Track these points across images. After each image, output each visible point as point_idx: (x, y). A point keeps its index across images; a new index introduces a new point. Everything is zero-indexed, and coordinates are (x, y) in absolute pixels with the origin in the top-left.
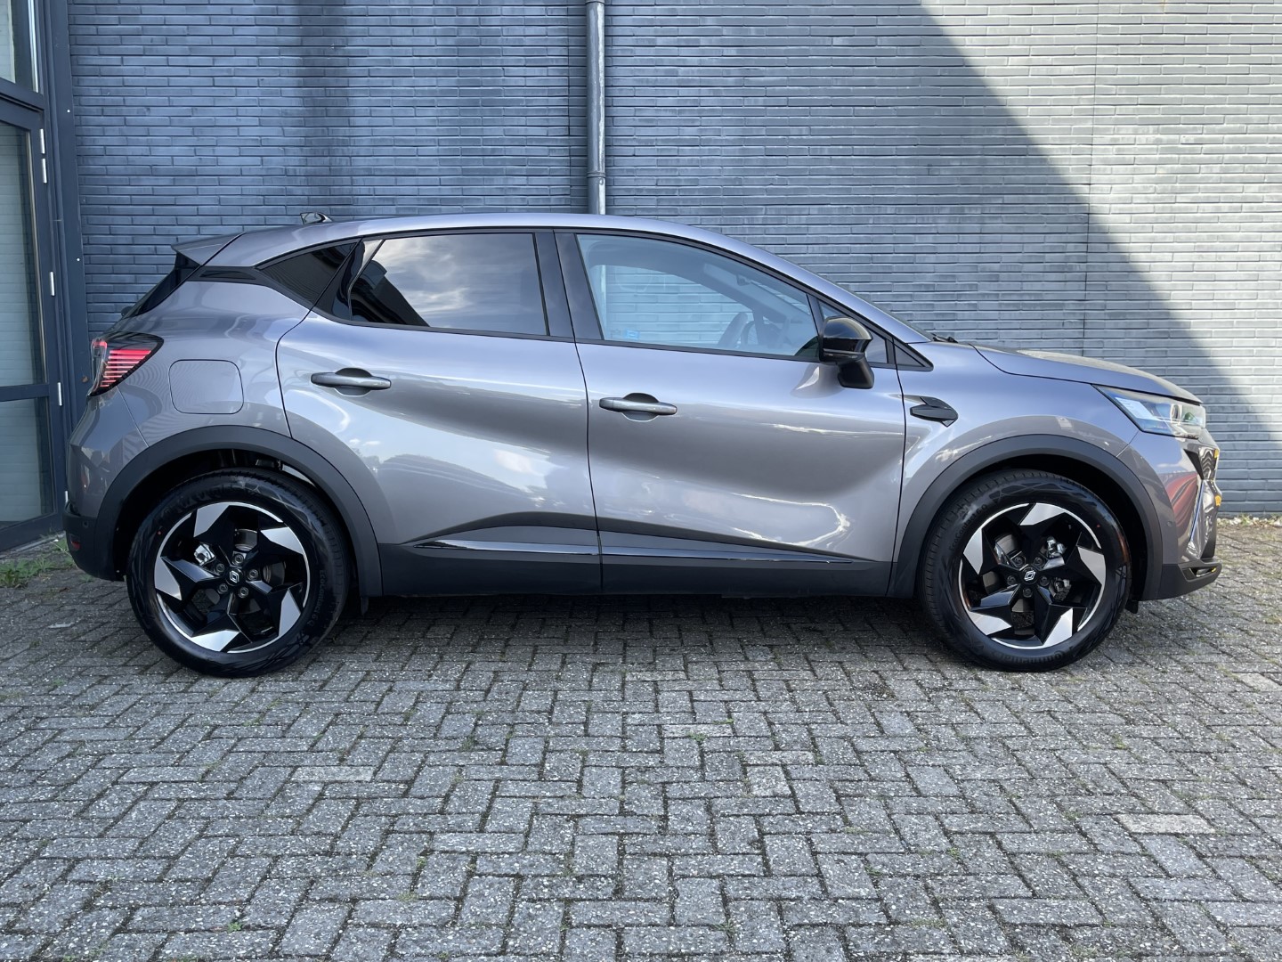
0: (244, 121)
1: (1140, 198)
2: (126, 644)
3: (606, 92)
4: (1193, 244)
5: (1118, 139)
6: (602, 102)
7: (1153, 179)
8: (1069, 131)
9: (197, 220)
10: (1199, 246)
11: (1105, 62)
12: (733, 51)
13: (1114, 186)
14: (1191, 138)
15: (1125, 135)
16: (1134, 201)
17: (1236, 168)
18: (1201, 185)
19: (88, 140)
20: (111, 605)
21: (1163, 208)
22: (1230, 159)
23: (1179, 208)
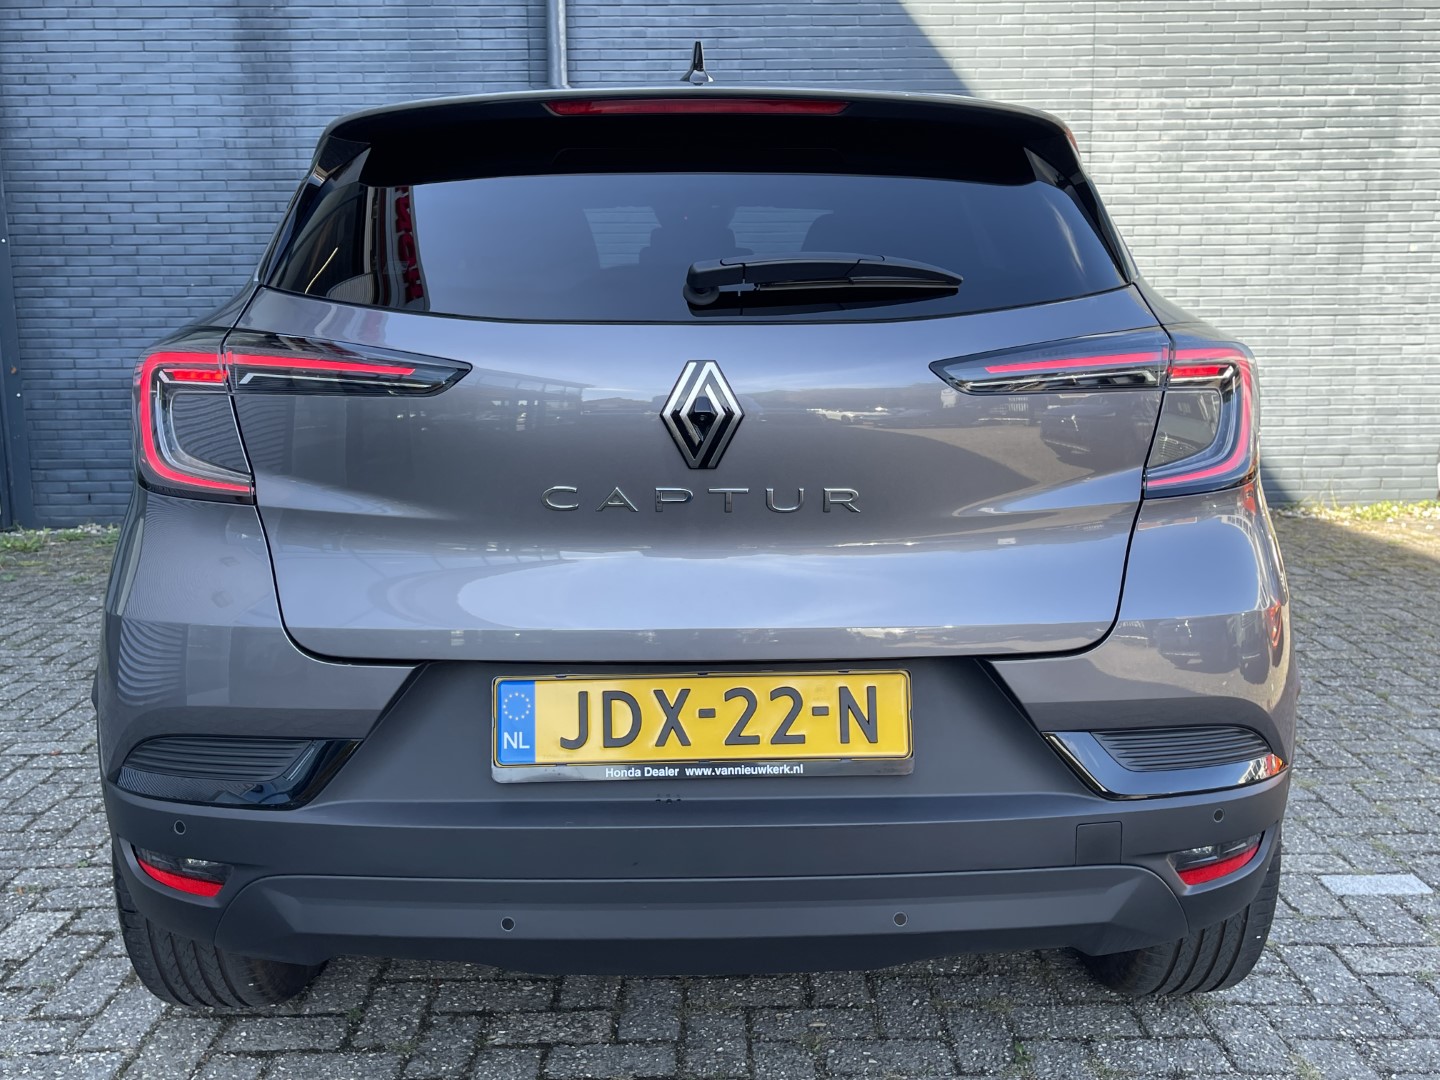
0: (178, 89)
1: (1144, 167)
2: (37, 638)
3: (568, 55)
4: (1200, 216)
5: (1119, 104)
6: (563, 66)
7: (1156, 146)
8: (1067, 95)
9: (130, 197)
10: (1207, 218)
11: (1104, 20)
12: (704, 10)
13: (1116, 154)
14: (1197, 101)
15: (1128, 97)
16: (1138, 170)
17: (1245, 134)
18: (1209, 153)
19: (10, 111)
20: (30, 603)
21: (1168, 177)
22: (1239, 124)
23: (1185, 177)
